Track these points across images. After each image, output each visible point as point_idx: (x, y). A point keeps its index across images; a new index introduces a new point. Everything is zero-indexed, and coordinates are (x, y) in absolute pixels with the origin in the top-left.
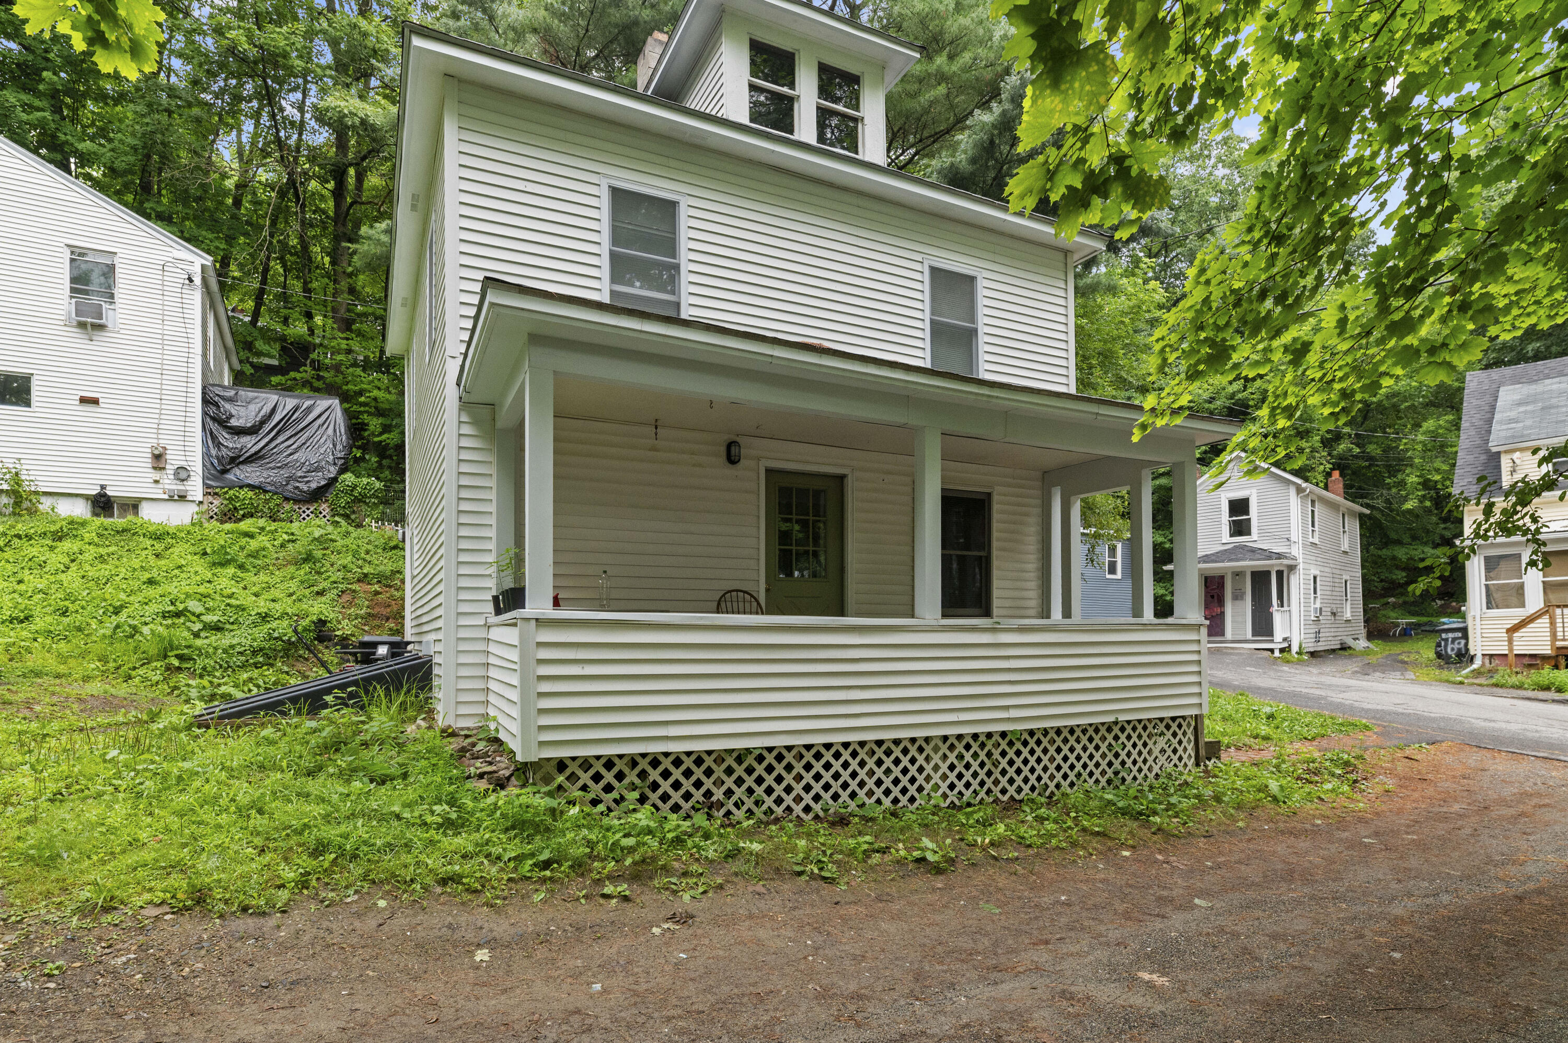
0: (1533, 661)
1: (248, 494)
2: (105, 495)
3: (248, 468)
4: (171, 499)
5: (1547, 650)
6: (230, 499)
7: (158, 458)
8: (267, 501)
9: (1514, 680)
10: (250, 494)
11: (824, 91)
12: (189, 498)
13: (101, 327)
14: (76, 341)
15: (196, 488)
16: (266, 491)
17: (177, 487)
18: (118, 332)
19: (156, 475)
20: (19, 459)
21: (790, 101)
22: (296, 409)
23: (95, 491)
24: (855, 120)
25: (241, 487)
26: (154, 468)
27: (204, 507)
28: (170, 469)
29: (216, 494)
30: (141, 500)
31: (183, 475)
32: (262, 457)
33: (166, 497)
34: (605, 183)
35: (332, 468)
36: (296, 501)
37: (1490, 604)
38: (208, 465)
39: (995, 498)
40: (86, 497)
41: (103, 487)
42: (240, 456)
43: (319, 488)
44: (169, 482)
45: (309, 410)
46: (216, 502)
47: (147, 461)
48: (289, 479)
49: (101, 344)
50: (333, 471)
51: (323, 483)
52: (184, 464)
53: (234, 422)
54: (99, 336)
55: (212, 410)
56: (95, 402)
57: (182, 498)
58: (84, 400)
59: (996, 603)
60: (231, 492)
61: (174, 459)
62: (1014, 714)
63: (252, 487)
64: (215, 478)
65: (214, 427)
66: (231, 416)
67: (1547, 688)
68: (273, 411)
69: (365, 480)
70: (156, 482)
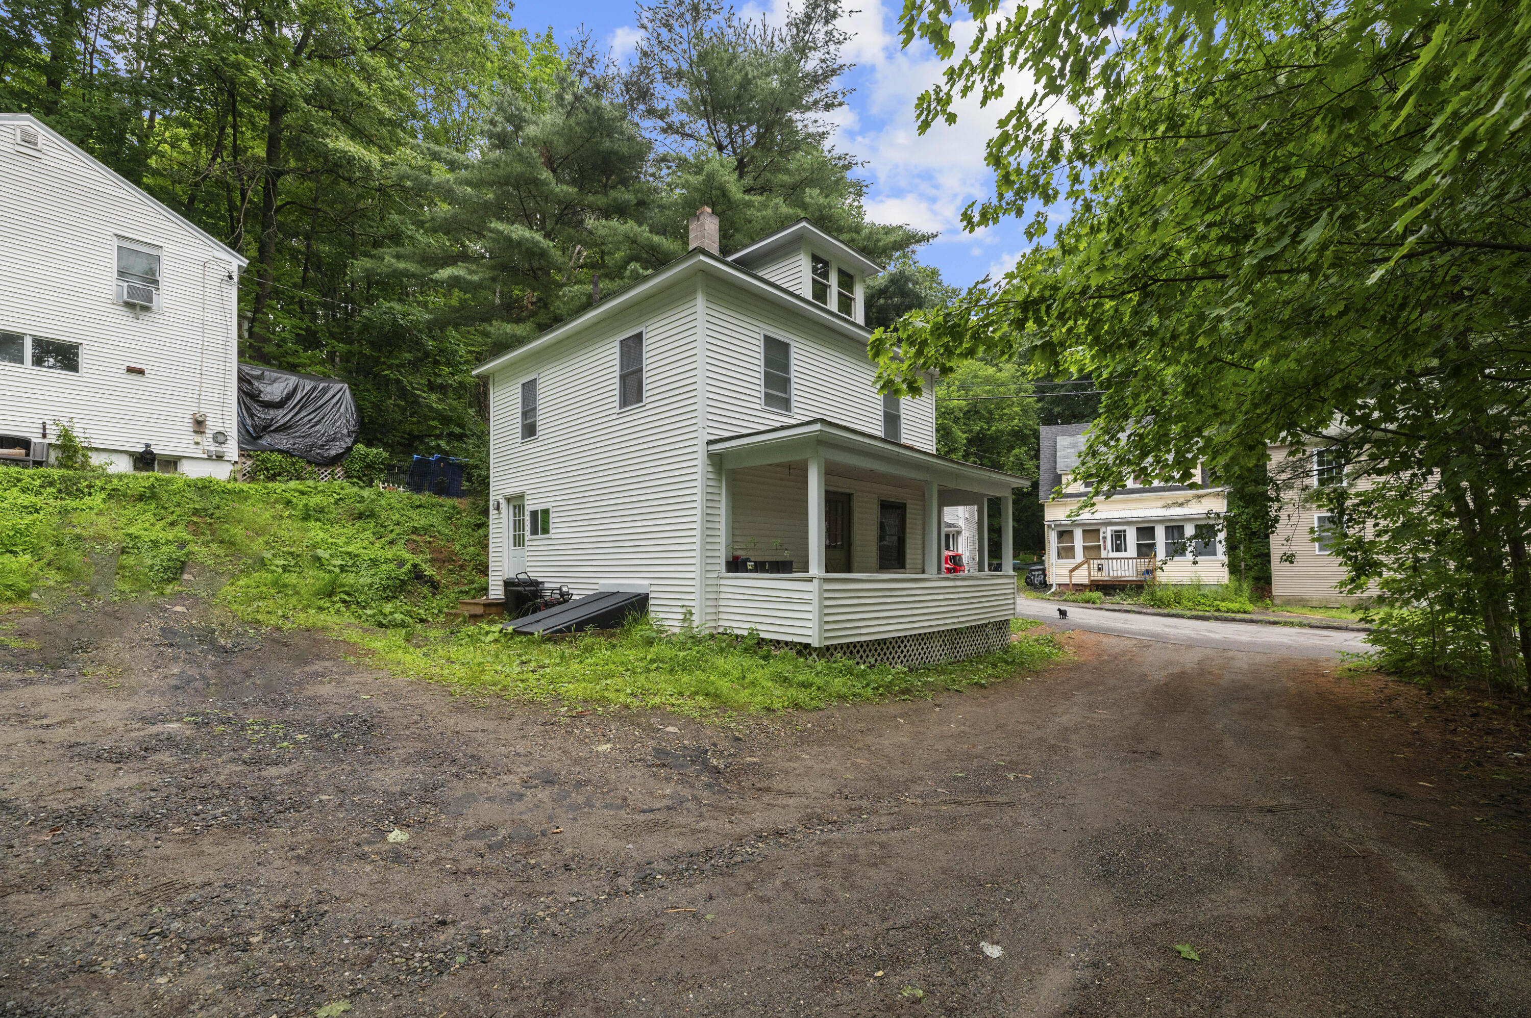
0: (1080, 588)
1: (276, 457)
2: (152, 453)
3: (277, 436)
4: (210, 458)
5: (1086, 582)
6: (263, 461)
7: (199, 425)
8: (293, 464)
9: (1073, 597)
10: (280, 457)
11: (840, 285)
12: (226, 458)
13: (146, 309)
14: (124, 318)
15: (232, 450)
16: (292, 456)
17: (215, 448)
18: (163, 314)
19: (198, 438)
20: (71, 418)
21: (826, 287)
22: (314, 389)
23: (142, 449)
24: (851, 299)
25: (272, 451)
26: (195, 432)
27: (238, 467)
28: (209, 433)
29: (249, 456)
30: (180, 458)
31: (221, 439)
32: (290, 427)
33: (205, 456)
34: (762, 332)
35: (347, 440)
36: (318, 464)
37: (1059, 556)
38: (243, 432)
39: (908, 506)
40: (131, 454)
41: (147, 446)
42: (270, 426)
43: (338, 455)
44: (208, 444)
45: (325, 391)
46: (249, 463)
47: (190, 426)
48: (312, 446)
49: (145, 323)
50: (349, 441)
51: (341, 451)
52: (222, 429)
53: (265, 397)
54: (144, 316)
55: (246, 387)
56: (141, 372)
57: (220, 458)
58: (130, 370)
59: (908, 561)
60: (264, 455)
61: (213, 425)
62: (961, 619)
63: (280, 451)
64: (249, 443)
65: (247, 400)
66: (261, 392)
67: (1088, 602)
68: (295, 389)
69: (375, 451)
70: (197, 443)
